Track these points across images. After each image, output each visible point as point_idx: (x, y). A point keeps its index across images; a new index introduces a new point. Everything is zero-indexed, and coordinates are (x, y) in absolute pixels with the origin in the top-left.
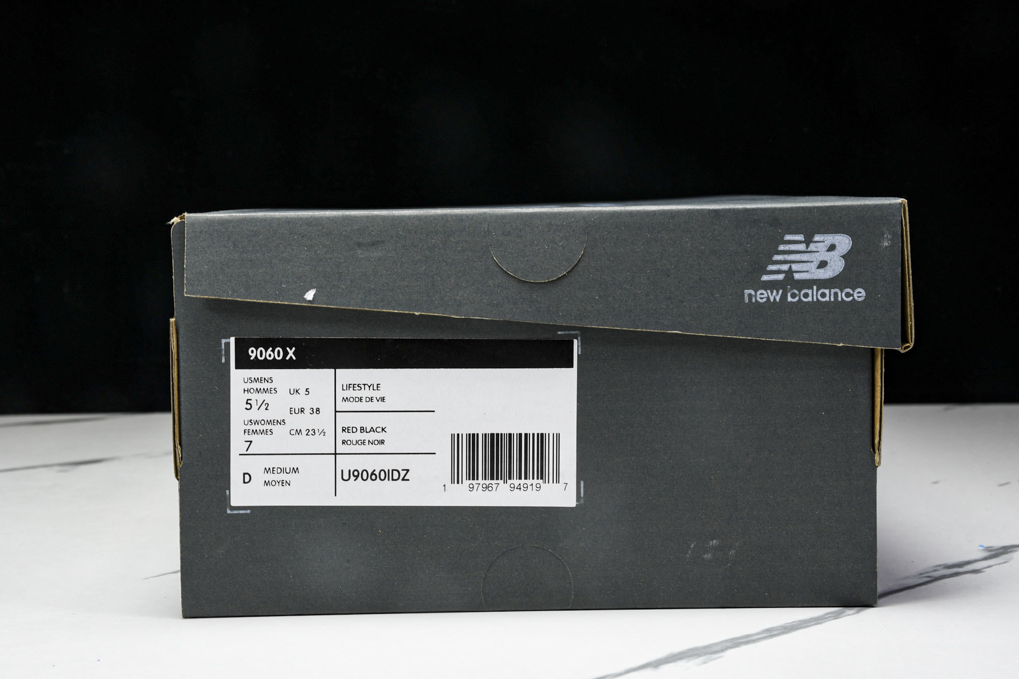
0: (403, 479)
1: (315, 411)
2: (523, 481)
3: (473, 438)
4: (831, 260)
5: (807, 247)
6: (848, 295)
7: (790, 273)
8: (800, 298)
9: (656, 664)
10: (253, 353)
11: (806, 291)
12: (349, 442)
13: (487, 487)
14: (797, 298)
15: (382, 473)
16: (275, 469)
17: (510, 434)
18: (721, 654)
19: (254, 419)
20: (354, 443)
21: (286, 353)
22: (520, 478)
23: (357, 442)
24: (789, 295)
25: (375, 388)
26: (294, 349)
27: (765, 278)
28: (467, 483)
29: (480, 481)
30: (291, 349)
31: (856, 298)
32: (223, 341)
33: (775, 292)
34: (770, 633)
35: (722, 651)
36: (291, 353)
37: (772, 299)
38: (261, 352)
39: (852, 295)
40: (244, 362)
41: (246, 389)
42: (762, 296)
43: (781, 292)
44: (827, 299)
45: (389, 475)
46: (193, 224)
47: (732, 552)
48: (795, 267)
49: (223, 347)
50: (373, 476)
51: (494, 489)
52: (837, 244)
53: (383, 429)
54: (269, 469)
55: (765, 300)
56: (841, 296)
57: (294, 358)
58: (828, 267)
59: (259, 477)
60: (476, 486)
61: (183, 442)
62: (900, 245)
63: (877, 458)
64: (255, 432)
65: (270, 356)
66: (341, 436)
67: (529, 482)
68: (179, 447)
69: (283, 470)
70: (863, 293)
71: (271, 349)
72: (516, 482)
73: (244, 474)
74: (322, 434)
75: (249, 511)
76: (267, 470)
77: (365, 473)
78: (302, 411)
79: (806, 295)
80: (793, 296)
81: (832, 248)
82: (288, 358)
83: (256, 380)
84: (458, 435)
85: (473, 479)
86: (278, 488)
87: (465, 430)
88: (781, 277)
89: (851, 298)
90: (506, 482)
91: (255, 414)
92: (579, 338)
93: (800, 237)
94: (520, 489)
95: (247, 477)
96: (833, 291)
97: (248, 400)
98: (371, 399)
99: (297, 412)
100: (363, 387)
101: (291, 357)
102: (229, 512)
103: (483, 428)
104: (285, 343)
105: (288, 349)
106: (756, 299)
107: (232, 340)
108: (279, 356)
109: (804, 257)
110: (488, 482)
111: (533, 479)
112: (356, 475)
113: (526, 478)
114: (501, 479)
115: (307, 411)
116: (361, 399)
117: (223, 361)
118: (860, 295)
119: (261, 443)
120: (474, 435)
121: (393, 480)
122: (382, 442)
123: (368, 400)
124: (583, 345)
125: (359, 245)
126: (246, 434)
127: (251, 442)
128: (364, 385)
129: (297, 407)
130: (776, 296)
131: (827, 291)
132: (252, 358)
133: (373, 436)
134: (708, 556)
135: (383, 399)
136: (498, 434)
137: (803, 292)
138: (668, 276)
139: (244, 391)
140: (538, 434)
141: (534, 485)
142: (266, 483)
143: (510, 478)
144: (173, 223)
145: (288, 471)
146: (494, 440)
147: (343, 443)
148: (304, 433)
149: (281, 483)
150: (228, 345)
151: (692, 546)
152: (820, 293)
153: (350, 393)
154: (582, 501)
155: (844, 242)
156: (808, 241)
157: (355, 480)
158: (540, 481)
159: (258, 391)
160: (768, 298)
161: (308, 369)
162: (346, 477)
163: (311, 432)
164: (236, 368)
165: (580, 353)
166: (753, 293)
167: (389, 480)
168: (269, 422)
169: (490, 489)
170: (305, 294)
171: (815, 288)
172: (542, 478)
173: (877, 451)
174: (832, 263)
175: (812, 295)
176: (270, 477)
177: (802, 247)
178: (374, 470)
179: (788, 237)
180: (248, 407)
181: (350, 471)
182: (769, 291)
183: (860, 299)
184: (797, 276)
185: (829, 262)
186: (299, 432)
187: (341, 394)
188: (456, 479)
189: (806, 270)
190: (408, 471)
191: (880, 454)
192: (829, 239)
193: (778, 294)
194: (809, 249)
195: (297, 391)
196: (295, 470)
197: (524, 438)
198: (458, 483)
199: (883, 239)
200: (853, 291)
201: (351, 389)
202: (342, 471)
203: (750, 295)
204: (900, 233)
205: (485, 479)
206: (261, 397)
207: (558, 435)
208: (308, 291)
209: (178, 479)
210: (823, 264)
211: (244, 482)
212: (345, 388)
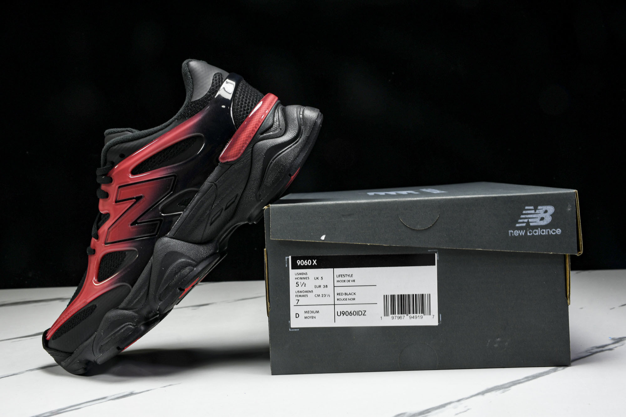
0: (364, 315)
1: (325, 286)
2: (415, 315)
3: (393, 297)
4: (546, 217)
5: (535, 211)
6: (554, 232)
7: (528, 223)
8: (533, 233)
9: (483, 393)
10: (299, 262)
11: (536, 230)
12: (340, 300)
13: (400, 318)
14: (531, 234)
15: (355, 312)
16: (309, 312)
17: (409, 295)
18: (509, 388)
19: (300, 290)
20: (342, 300)
21: (313, 262)
22: (414, 313)
23: (343, 299)
24: (528, 232)
25: (351, 276)
26: (316, 260)
27: (517, 225)
28: (391, 316)
29: (397, 315)
30: (315, 260)
31: (557, 233)
32: (286, 258)
33: (522, 231)
34: (528, 379)
35: (510, 387)
36: (315, 262)
37: (521, 234)
38: (302, 262)
39: (556, 232)
40: (295, 267)
41: (296, 278)
42: (516, 233)
43: (524, 231)
44: (545, 233)
45: (357, 313)
46: (273, 209)
47: (507, 344)
48: (530, 220)
49: (286, 260)
50: (350, 314)
51: (403, 318)
52: (548, 210)
53: (354, 294)
54: (307, 311)
55: (518, 235)
56: (551, 232)
57: (316, 264)
58: (544, 220)
59: (302, 315)
60: (395, 317)
61: (270, 301)
62: (575, 209)
63: (568, 301)
64: (300, 296)
65: (306, 263)
66: (337, 297)
67: (418, 315)
68: (269, 303)
69: (312, 312)
70: (560, 231)
71: (306, 260)
72: (412, 315)
73: (296, 314)
74: (329, 296)
75: (298, 330)
76: (305, 312)
77: (347, 312)
78: (320, 286)
79: (535, 232)
80: (530, 233)
81: (546, 212)
82: (313, 264)
83: (300, 274)
84: (387, 296)
85: (394, 314)
86: (311, 319)
87: (389, 293)
88: (524, 225)
89: (555, 233)
90: (407, 315)
91: (300, 288)
92: (437, 253)
93: (532, 208)
94: (414, 318)
95: (297, 316)
96: (547, 230)
97: (297, 282)
98: (349, 281)
99: (318, 287)
100: (345, 276)
101: (315, 264)
102: (290, 330)
103: (397, 292)
104: (312, 258)
105: (313, 260)
106: (514, 234)
107: (290, 257)
108: (310, 263)
109: (534, 216)
110: (400, 315)
111: (419, 313)
112: (343, 313)
113: (416, 313)
114: (406, 314)
115: (322, 286)
116: (345, 281)
117: (286, 266)
118: (559, 231)
119: (303, 301)
120: (393, 295)
121: (359, 315)
122: (354, 299)
123: (348, 281)
124: (439, 256)
125: (343, 216)
126: (297, 297)
127: (299, 300)
128: (346, 275)
129: (318, 285)
130: (522, 233)
131: (544, 230)
132: (298, 265)
133: (350, 297)
134: (496, 346)
135: (354, 281)
136: (403, 295)
137: (534, 231)
138: (476, 225)
139: (295, 278)
140: (421, 295)
141: (420, 317)
142: (306, 318)
143: (409, 314)
144: (265, 209)
145: (314, 312)
146: (402, 297)
147: (337, 300)
148: (321, 296)
149: (311, 317)
150: (288, 259)
151: (489, 341)
152: (541, 231)
153: (340, 279)
154: (441, 323)
155: (551, 209)
156: (535, 209)
157: (343, 316)
158: (422, 315)
159: (301, 278)
160: (519, 234)
161: (322, 269)
162: (339, 314)
163: (324, 296)
164: (292, 269)
165: (438, 259)
166: (512, 232)
167: (357, 315)
168: (306, 292)
169: (401, 318)
170: (321, 237)
171: (539, 229)
172: (423, 313)
173: (568, 299)
174: (546, 218)
175: (538, 232)
176: (307, 315)
177: (533, 212)
178: (351, 311)
179: (527, 208)
180: (297, 285)
181: (341, 312)
182: (519, 231)
183: (559, 233)
184: (531, 224)
185: (545, 217)
186: (318, 296)
187: (336, 279)
188: (386, 314)
189: (535, 221)
190: (365, 311)
191: (570, 300)
192: (545, 208)
193: (523, 232)
194: (536, 213)
195: (317, 278)
196: (318, 312)
197: (415, 296)
198: (387, 316)
199: (568, 207)
200: (556, 230)
201: (341, 277)
202: (337, 312)
203: (511, 233)
204: (575, 204)
205: (399, 314)
206: (302, 281)
207: (430, 295)
208: (322, 236)
209: (268, 317)
210: (542, 219)
211: (296, 317)
212: (338, 276)
